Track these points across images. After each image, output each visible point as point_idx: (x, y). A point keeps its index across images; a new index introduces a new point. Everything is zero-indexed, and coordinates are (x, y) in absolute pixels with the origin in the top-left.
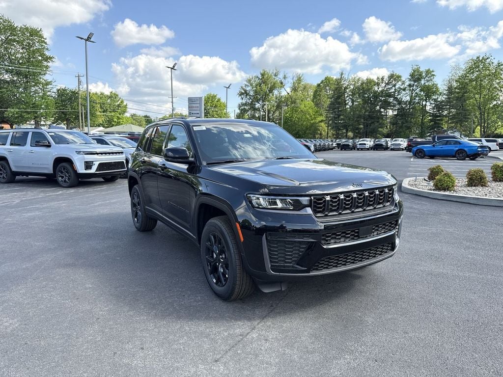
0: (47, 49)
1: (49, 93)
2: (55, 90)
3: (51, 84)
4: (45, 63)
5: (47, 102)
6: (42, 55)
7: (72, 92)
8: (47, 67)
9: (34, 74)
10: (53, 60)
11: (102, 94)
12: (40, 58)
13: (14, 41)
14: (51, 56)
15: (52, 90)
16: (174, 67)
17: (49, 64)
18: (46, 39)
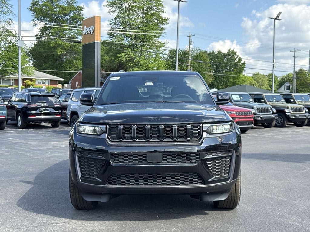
0: (163, 12)
1: (161, 55)
2: (167, 52)
3: (164, 46)
4: (161, 26)
5: (159, 64)
6: (159, 18)
7: (183, 53)
8: (162, 29)
9: (150, 37)
10: (168, 21)
11: (219, 53)
12: (156, 21)
13: (136, 7)
14: (166, 18)
15: (165, 52)
16: (278, 17)
17: (164, 26)
18: (163, 2)
